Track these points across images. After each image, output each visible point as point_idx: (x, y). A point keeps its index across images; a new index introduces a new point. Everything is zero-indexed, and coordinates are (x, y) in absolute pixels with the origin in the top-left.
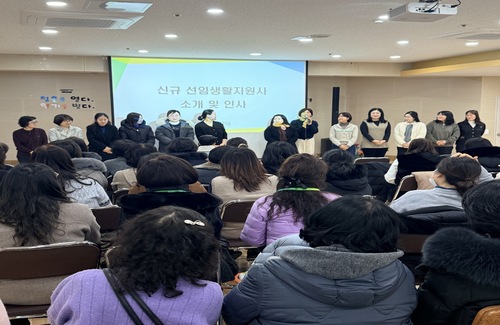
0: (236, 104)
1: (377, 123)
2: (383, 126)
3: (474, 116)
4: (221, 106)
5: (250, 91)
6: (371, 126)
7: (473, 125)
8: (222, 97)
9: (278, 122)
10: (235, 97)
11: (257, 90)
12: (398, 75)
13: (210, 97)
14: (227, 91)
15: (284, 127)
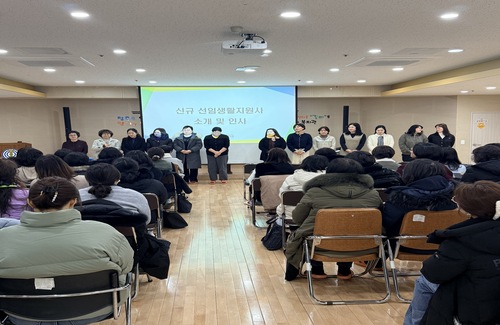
0: (238, 121)
1: (353, 136)
2: (358, 138)
3: (442, 129)
4: (227, 123)
5: (249, 110)
6: (348, 138)
7: (443, 137)
8: (226, 116)
9: (271, 134)
10: (237, 116)
11: (255, 110)
12: (379, 96)
13: (218, 115)
14: (231, 111)
15: (273, 139)
